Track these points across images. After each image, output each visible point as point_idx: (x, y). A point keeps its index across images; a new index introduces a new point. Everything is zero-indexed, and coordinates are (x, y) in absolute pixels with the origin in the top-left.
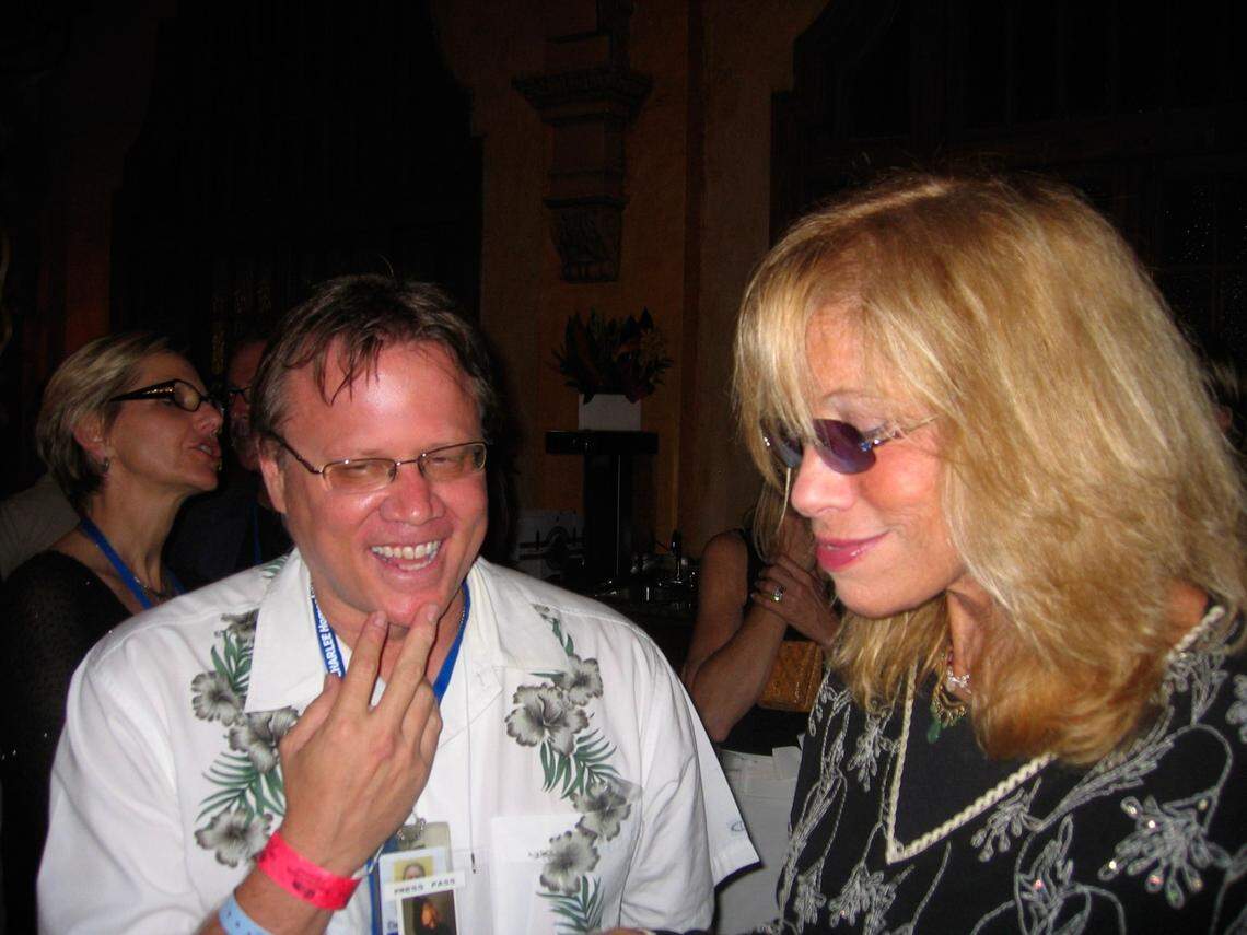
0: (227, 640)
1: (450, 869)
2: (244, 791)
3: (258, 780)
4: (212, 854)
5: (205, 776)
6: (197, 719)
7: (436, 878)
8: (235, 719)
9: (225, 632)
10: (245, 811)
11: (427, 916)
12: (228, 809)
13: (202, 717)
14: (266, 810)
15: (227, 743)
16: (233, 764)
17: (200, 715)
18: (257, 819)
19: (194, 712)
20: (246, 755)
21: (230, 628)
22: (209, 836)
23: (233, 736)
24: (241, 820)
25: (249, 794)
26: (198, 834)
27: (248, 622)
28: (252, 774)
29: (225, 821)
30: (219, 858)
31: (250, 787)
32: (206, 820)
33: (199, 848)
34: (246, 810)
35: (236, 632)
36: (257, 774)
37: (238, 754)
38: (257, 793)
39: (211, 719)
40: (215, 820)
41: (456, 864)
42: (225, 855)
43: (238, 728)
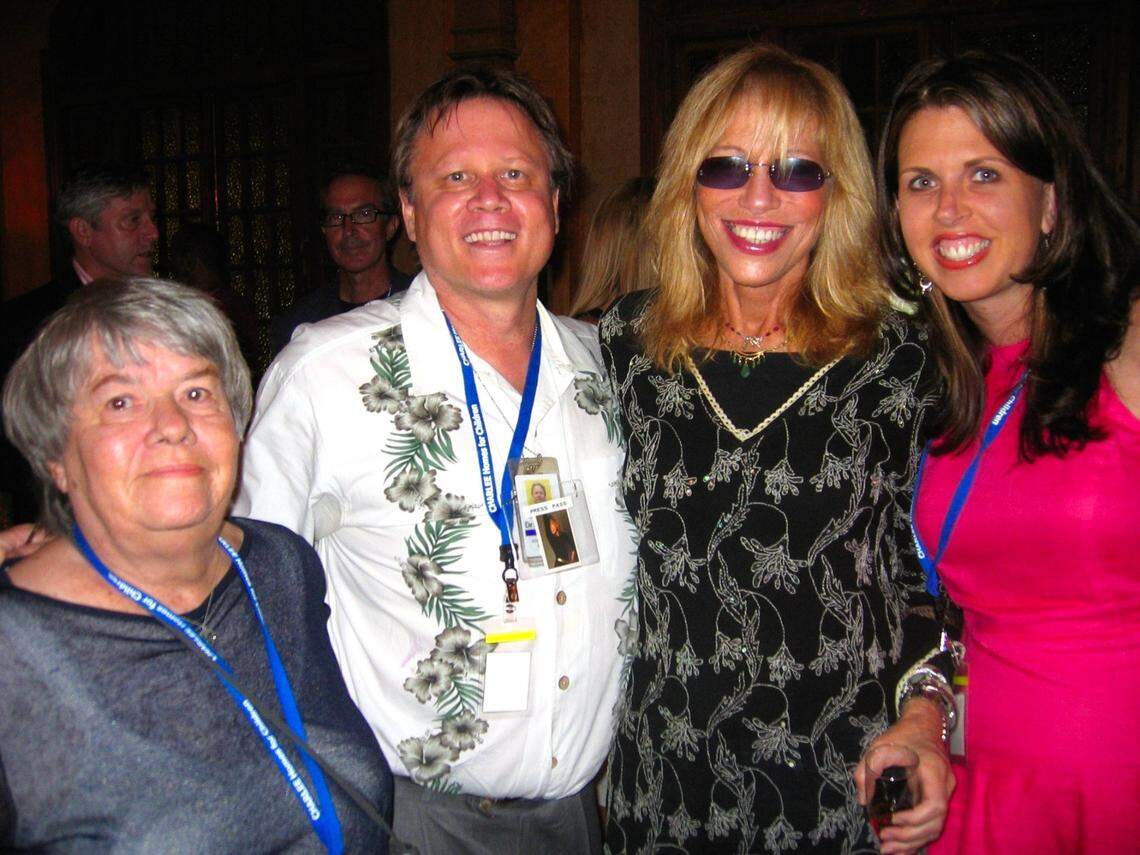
0: (379, 352)
1: (562, 495)
2: (412, 457)
3: (421, 448)
4: (397, 504)
5: (383, 451)
6: (369, 413)
7: (554, 502)
8: (399, 409)
9: (376, 347)
10: (416, 470)
11: (553, 528)
12: (404, 470)
13: (372, 411)
14: (431, 468)
15: (394, 425)
16: (401, 440)
17: (370, 409)
18: (425, 474)
19: (366, 408)
20: (410, 432)
21: (380, 343)
22: (394, 492)
23: (398, 422)
24: (415, 477)
25: (416, 458)
26: (386, 491)
27: (394, 335)
28: (416, 444)
29: (403, 479)
30: (402, 507)
31: (416, 453)
32: (391, 481)
33: (388, 502)
34: (418, 470)
35: (385, 346)
36: (420, 444)
37: (403, 432)
38: (423, 457)
39: (379, 411)
40: (397, 479)
41: (565, 492)
42: (405, 505)
43: (402, 414)
